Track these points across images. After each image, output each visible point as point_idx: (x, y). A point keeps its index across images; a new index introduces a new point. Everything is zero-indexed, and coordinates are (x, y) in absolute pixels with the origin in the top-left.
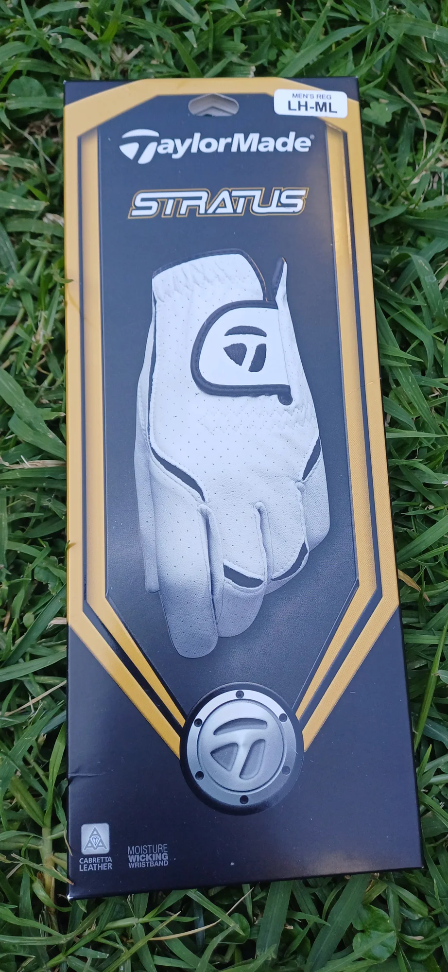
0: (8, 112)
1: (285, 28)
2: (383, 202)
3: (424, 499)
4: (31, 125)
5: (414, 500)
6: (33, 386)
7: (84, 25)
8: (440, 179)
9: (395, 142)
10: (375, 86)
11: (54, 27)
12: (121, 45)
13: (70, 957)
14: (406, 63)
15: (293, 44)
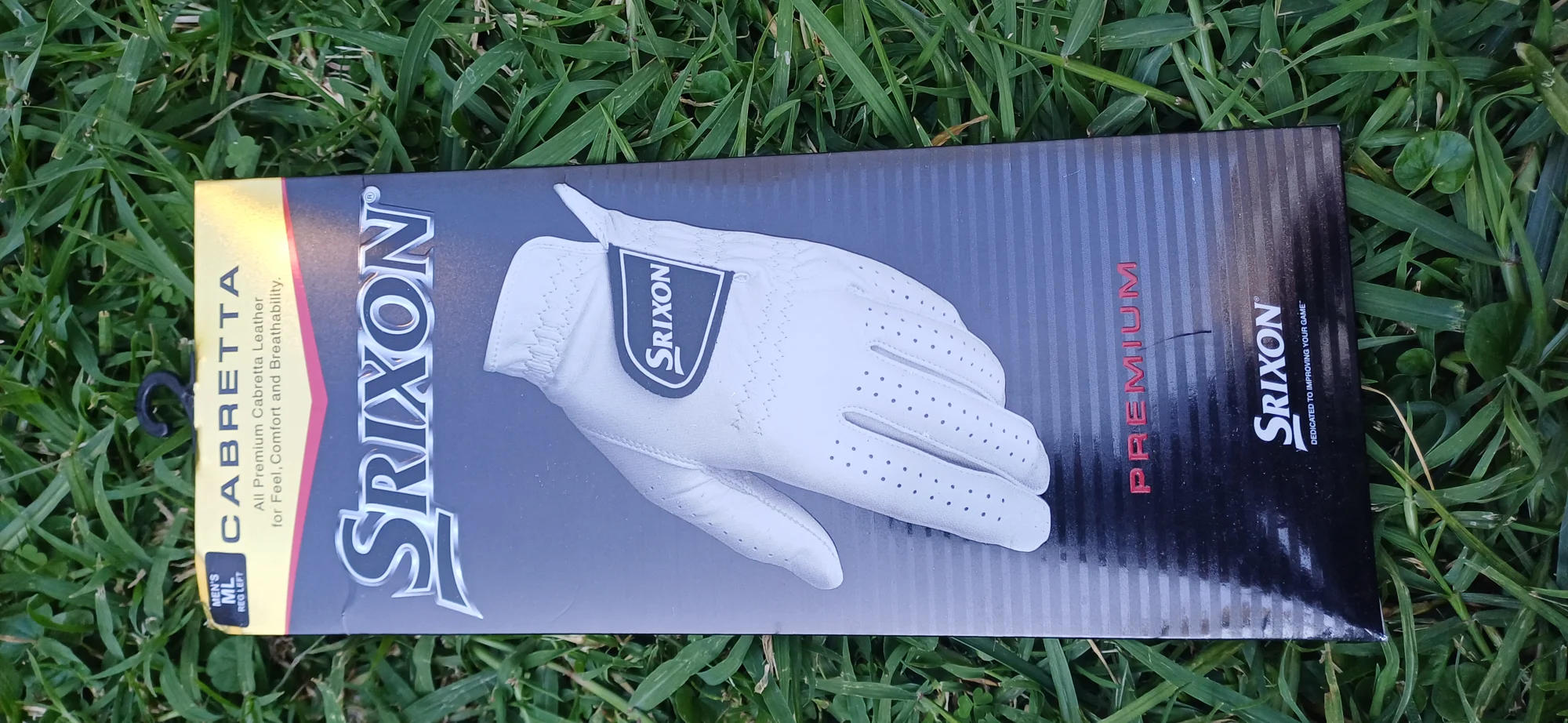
0: (260, 691)
1: (118, 292)
2: (374, 148)
3: (811, 87)
4: (276, 658)
5: (811, 104)
6: (657, 647)
7: (126, 585)
8: (333, 60)
9: (281, 126)
10: (202, 159)
11: (131, 629)
12: (154, 529)
13: (1454, 588)
14: (162, 114)
15: (142, 280)
